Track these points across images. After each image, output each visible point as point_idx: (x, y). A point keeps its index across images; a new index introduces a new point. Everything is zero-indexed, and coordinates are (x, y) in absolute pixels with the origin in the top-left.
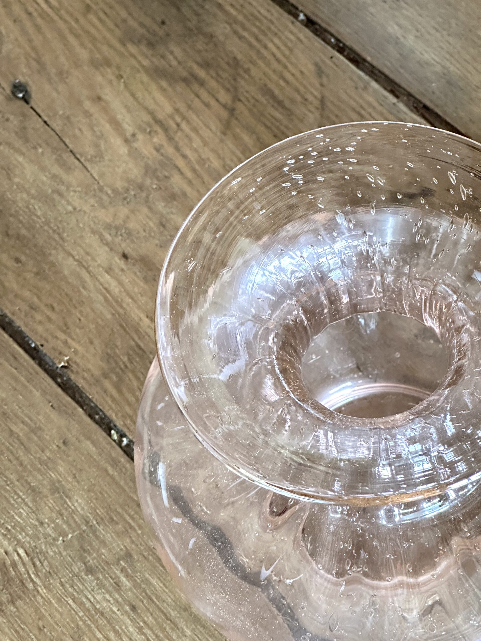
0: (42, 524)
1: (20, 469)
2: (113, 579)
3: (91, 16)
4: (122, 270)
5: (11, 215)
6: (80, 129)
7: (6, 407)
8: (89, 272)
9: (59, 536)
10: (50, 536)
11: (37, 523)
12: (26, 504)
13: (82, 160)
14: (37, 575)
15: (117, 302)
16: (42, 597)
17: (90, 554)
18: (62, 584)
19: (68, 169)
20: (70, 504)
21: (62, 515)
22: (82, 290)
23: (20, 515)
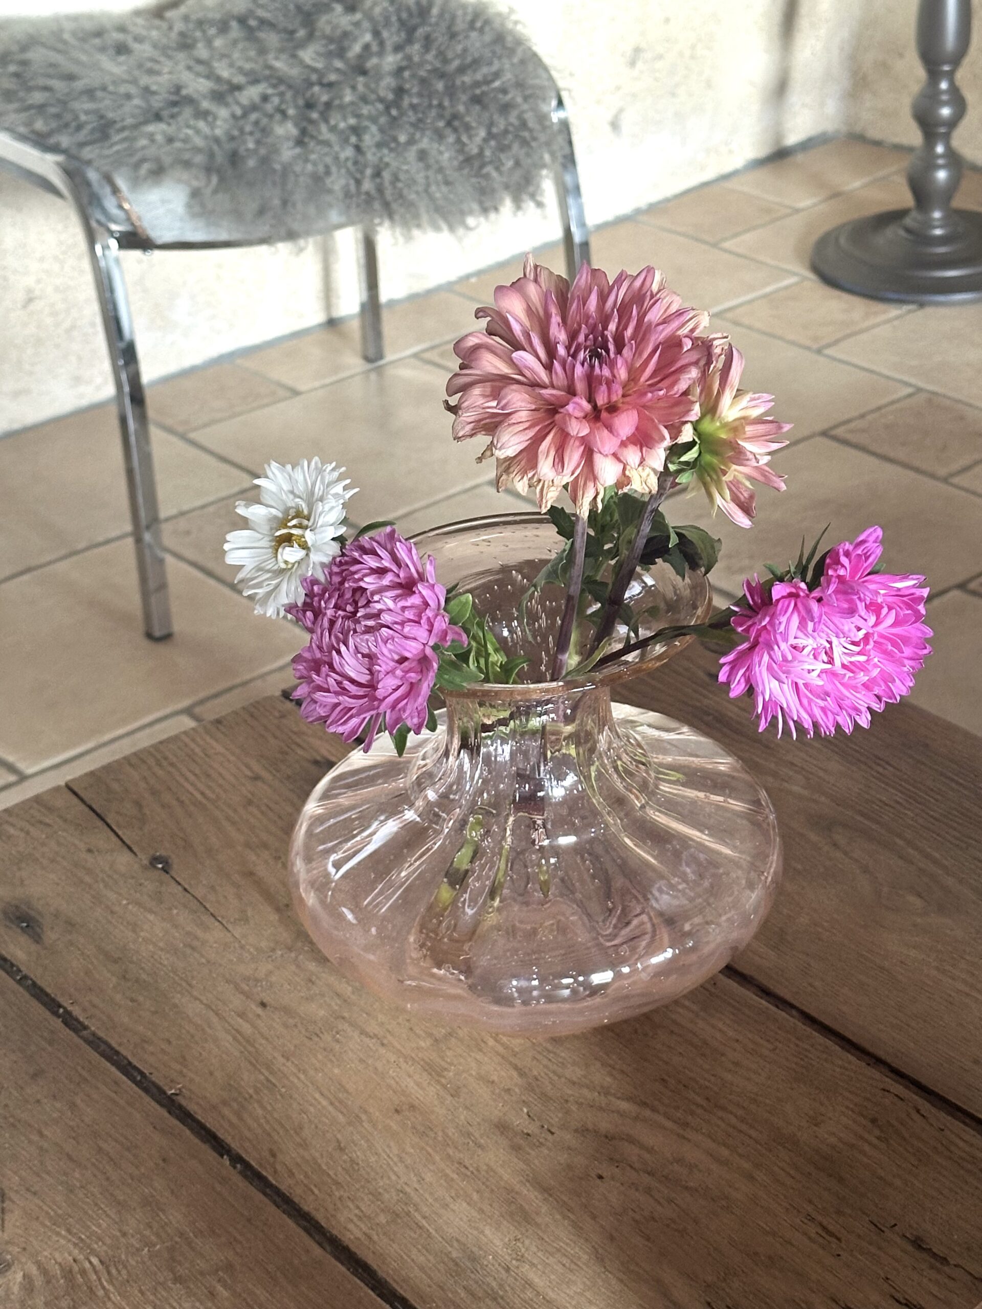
0: (124, 1234)
1: (105, 1183)
2: (206, 1288)
3: (251, 809)
4: (259, 1016)
5: (132, 962)
6: (225, 897)
7: (97, 1127)
8: (217, 1014)
9: (145, 1246)
10: (132, 1246)
11: (118, 1234)
12: (108, 1216)
13: (224, 922)
14: (111, 1282)
15: (248, 1041)
16: (114, 1303)
17: (180, 1263)
18: (141, 1292)
19: (206, 928)
20: (163, 1217)
21: (151, 1227)
22: (207, 1029)
23: (99, 1226)
